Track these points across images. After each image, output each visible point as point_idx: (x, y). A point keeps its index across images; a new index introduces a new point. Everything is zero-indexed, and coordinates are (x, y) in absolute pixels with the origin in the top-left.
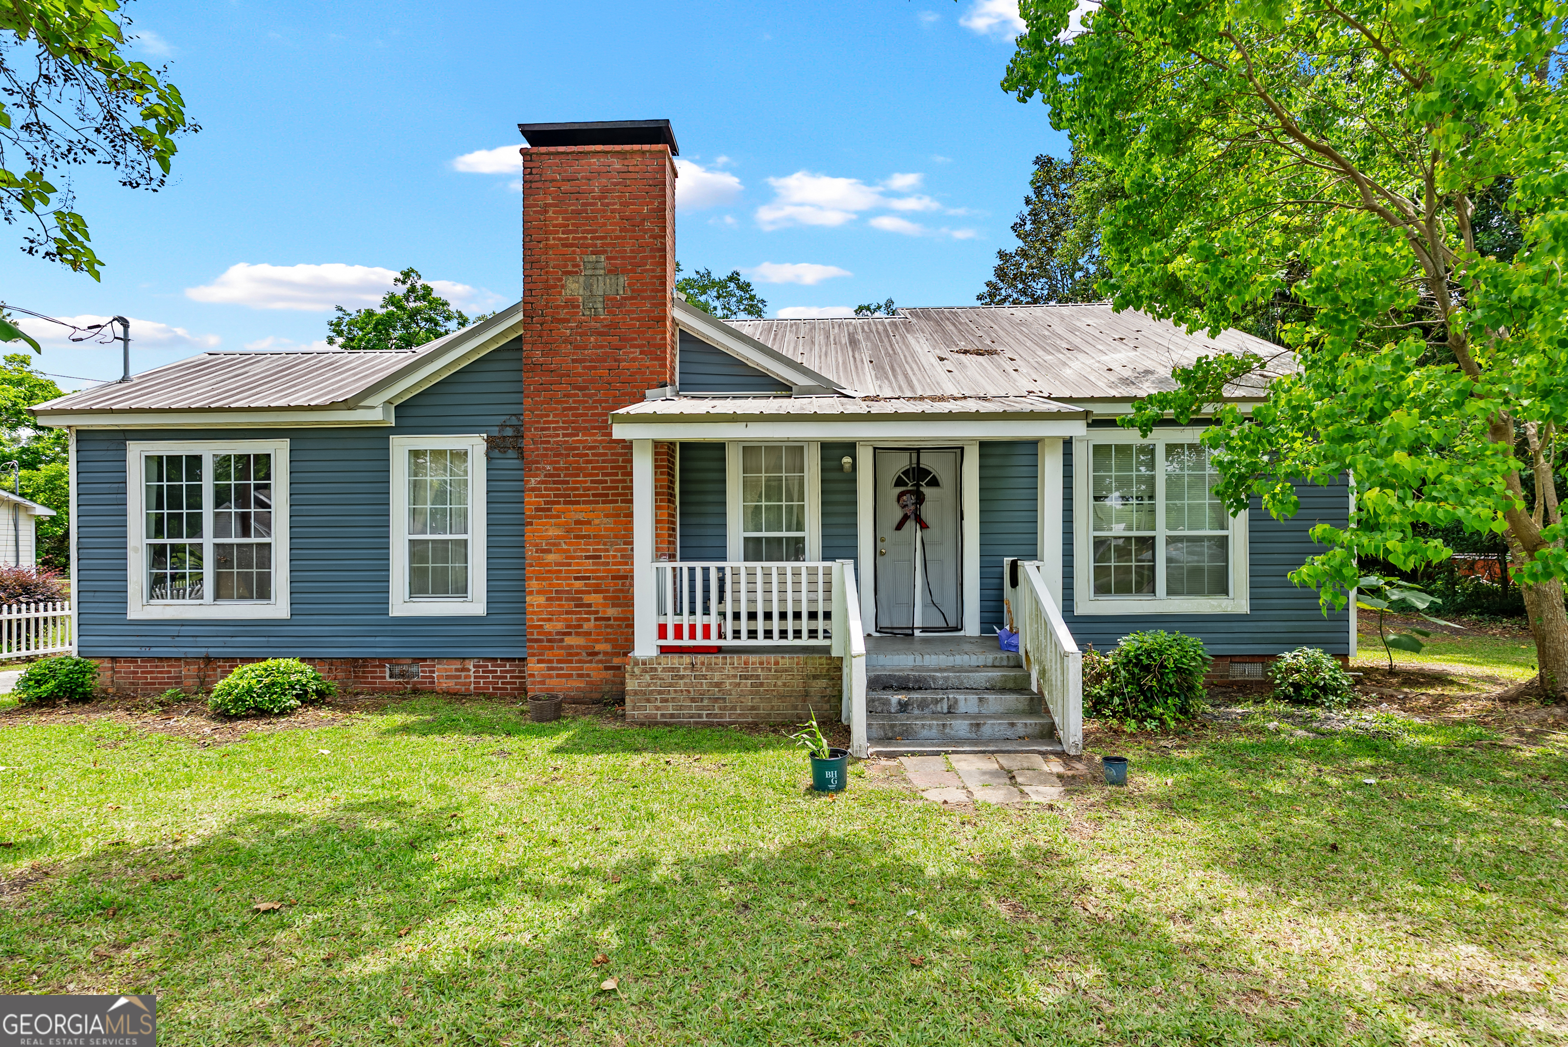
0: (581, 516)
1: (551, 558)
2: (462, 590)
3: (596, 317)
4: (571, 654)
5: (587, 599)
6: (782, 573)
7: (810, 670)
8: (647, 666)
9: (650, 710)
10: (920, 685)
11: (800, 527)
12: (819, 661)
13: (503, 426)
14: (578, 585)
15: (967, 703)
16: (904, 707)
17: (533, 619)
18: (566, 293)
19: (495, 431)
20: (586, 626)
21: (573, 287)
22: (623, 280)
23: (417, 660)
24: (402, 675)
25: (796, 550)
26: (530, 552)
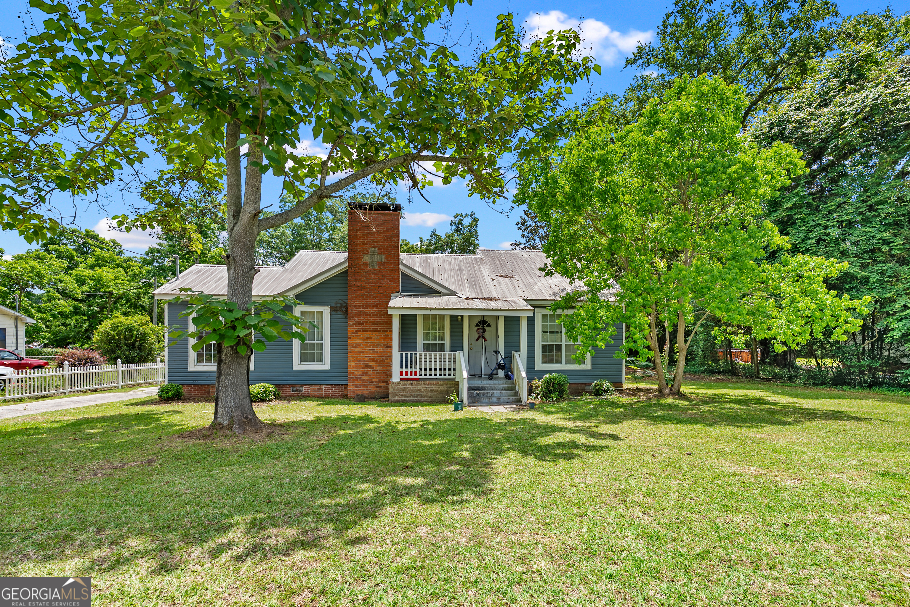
0: (368, 336)
1: (357, 350)
2: (320, 360)
3: (374, 269)
4: (364, 382)
5: (370, 364)
6: (435, 355)
7: (449, 385)
8: (396, 384)
9: (397, 398)
10: (483, 389)
11: (443, 340)
12: (452, 382)
13: (336, 303)
14: (367, 359)
15: (496, 393)
16: (478, 395)
17: (350, 370)
18: (364, 260)
19: (333, 305)
20: (369, 373)
21: (366, 258)
22: (384, 256)
23: (302, 385)
24: (297, 391)
25: (442, 348)
26: (350, 347)
